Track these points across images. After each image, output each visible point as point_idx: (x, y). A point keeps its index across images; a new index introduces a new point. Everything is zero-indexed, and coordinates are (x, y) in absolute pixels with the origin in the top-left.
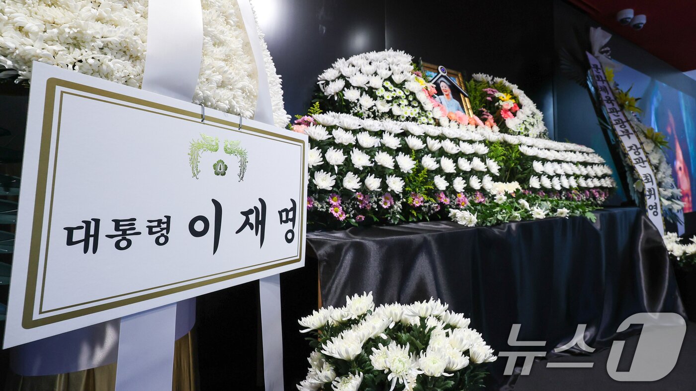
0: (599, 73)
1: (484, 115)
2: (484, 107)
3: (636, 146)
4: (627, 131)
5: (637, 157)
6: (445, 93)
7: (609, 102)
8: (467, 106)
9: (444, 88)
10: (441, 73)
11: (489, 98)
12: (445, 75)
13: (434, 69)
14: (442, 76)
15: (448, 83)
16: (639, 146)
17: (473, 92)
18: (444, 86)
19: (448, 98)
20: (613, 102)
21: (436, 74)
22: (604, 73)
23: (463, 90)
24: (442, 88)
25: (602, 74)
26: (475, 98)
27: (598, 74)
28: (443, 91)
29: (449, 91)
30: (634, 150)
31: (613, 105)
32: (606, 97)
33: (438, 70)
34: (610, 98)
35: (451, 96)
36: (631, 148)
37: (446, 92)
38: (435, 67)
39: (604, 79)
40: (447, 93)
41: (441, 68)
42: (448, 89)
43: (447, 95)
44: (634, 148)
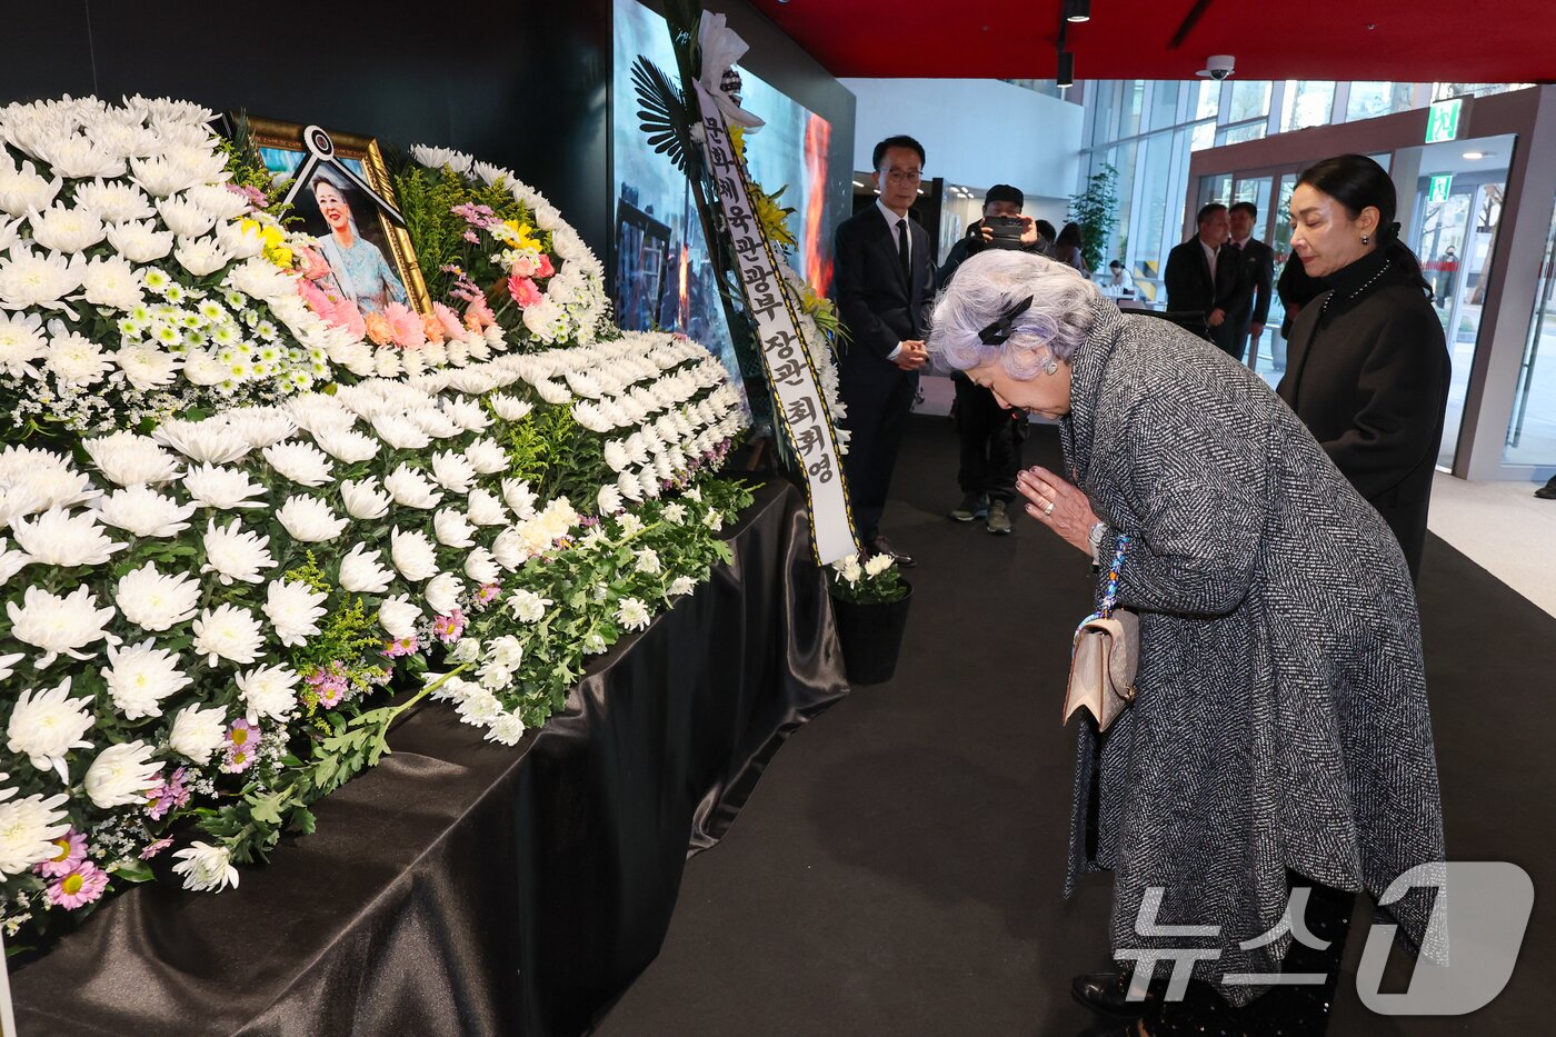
0: (718, 141)
1: (459, 288)
2: (457, 262)
3: (784, 334)
4: (770, 297)
5: (784, 362)
6: (333, 224)
7: (739, 222)
8: (403, 256)
9: (329, 205)
10: (317, 154)
11: (471, 236)
12: (329, 157)
13: (287, 138)
14: (319, 162)
15: (341, 185)
16: (791, 332)
17: (421, 213)
18: (328, 198)
19: (346, 240)
20: (746, 221)
21: (298, 157)
22: (730, 141)
23: (388, 201)
24: (323, 207)
25: (725, 146)
26: (426, 229)
27: (716, 145)
28: (327, 218)
29: (347, 214)
30: (781, 345)
31: (747, 231)
32: (732, 209)
33: (301, 139)
34: (741, 211)
35: (353, 229)
36: (772, 342)
37: (337, 217)
38: (294, 131)
39: (729, 158)
40: (339, 223)
41: (315, 133)
42: (341, 205)
43: (340, 229)
44: (781, 340)
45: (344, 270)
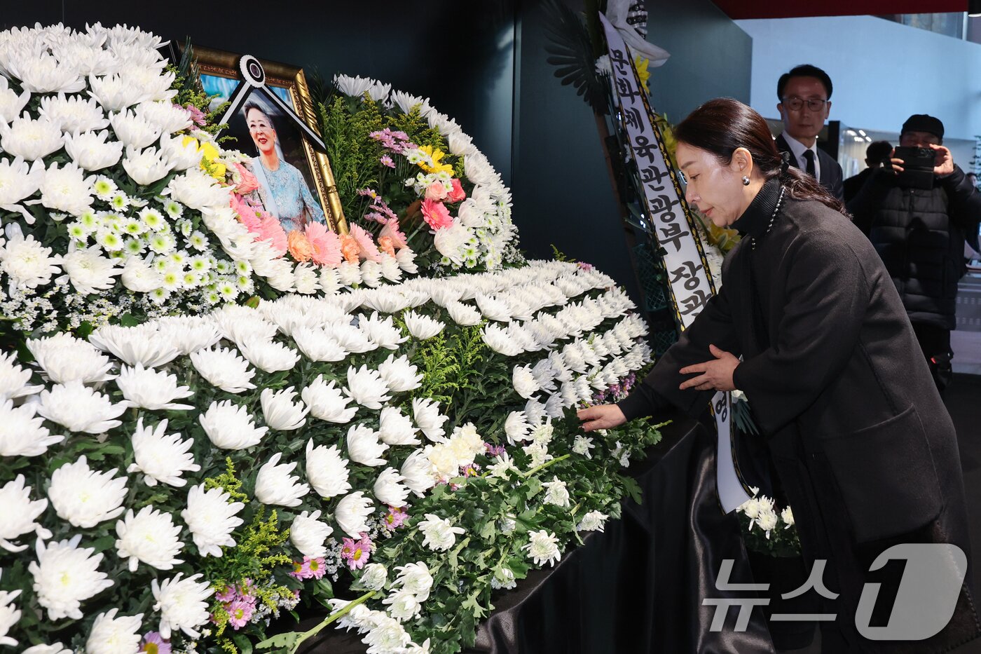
0: (624, 73)
1: (374, 211)
2: (373, 186)
3: (690, 264)
4: (676, 227)
5: (690, 293)
6: (261, 147)
7: (644, 151)
8: (323, 180)
9: (259, 130)
10: (250, 81)
11: (387, 161)
12: (261, 85)
13: (224, 66)
14: (251, 89)
15: (269, 111)
16: (697, 262)
17: (341, 139)
18: (257, 123)
19: (272, 163)
20: (652, 150)
21: (233, 84)
22: (635, 73)
23: (311, 127)
24: (252, 131)
25: (630, 77)
26: (346, 154)
27: (622, 77)
28: (256, 141)
29: (273, 138)
30: (687, 276)
31: (652, 159)
32: (637, 139)
33: (237, 68)
34: (646, 140)
35: (278, 153)
36: (679, 273)
37: (264, 141)
38: (231, 60)
39: (635, 88)
40: (267, 147)
41: (249, 62)
42: (269, 131)
43: (268, 153)
44: (687, 271)
45: (269, 191)
